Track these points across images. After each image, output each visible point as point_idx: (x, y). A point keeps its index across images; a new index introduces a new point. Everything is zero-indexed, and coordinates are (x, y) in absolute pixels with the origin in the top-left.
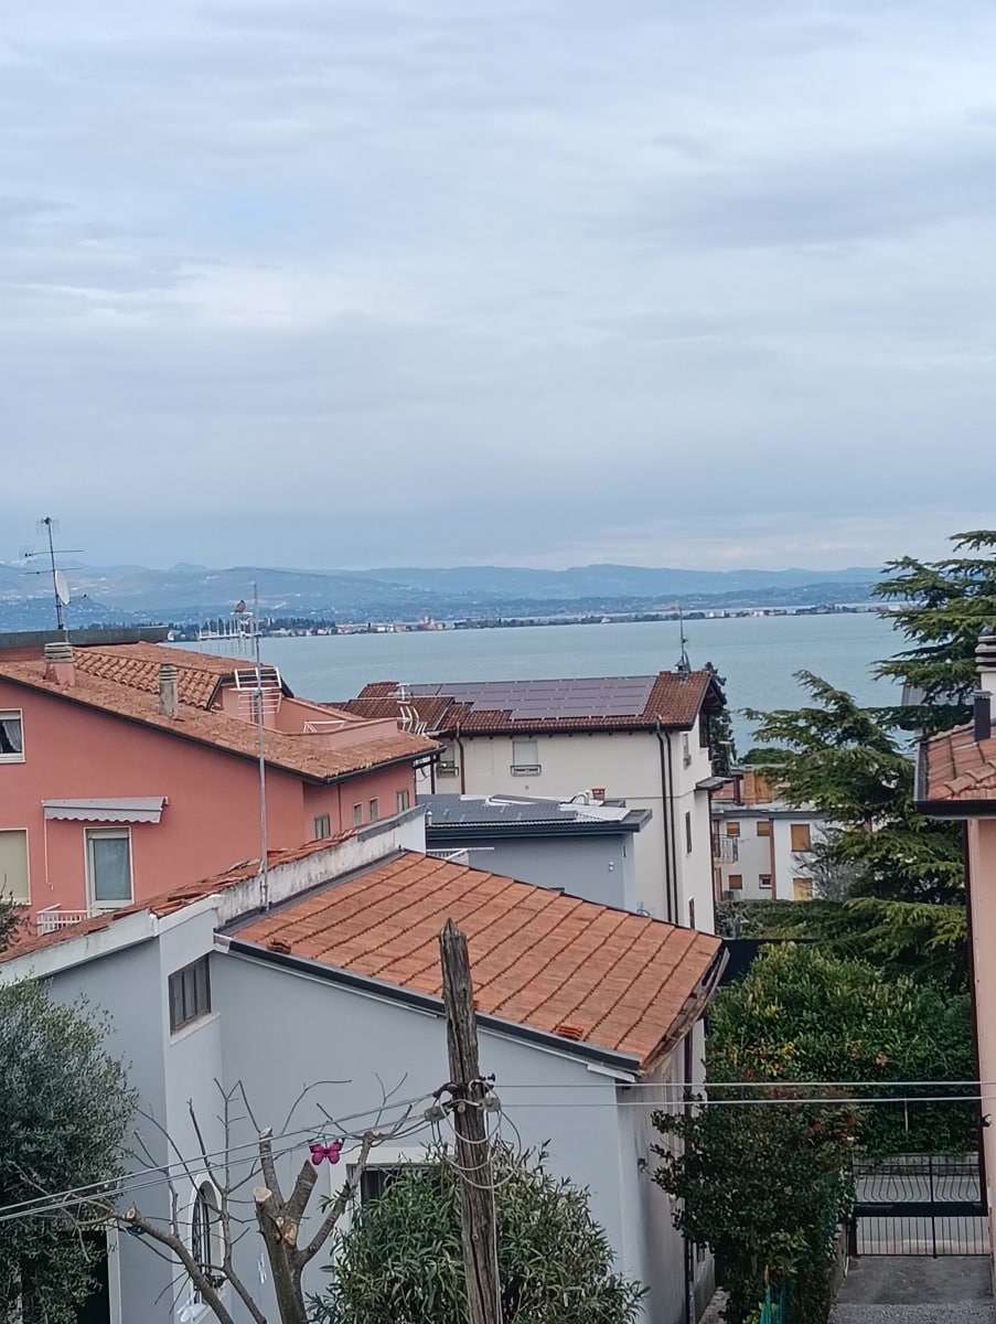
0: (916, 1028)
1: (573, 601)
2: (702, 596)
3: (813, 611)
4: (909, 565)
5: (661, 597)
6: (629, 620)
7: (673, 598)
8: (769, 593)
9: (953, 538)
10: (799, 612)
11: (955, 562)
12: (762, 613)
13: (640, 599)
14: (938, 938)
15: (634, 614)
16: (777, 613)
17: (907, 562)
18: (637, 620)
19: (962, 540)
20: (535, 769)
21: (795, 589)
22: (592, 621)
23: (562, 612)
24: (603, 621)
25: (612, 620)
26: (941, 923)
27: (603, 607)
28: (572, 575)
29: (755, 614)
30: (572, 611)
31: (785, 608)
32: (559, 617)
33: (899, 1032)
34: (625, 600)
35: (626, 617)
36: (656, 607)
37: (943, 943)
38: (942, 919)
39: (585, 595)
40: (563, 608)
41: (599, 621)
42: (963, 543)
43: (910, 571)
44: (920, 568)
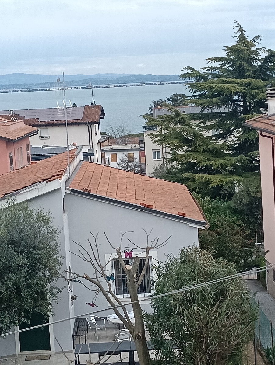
0: (212, 212)
1: (8, 85)
2: (50, 83)
3: (86, 88)
4: (189, 69)
5: (37, 84)
6: (27, 91)
7: (41, 84)
8: (72, 82)
9: (207, 60)
10: (82, 88)
11: (208, 67)
12: (70, 88)
13: (30, 84)
14: (212, 185)
15: (29, 89)
16: (75, 88)
17: (189, 68)
18: (30, 91)
19: (210, 60)
20: (48, 137)
21: (80, 81)
22: (15, 91)
23: (4, 89)
24: (19, 91)
25: (22, 91)
26: (212, 180)
27: (18, 87)
28: (7, 76)
29: (68, 89)
30: (8, 88)
31: (78, 87)
32: (4, 90)
33: (207, 214)
34: (25, 85)
35: (26, 90)
36: (36, 87)
37: (213, 186)
38: (212, 179)
39: (11, 83)
40: (5, 87)
41: (17, 91)
42: (210, 61)
43: (190, 71)
44: (193, 70)
